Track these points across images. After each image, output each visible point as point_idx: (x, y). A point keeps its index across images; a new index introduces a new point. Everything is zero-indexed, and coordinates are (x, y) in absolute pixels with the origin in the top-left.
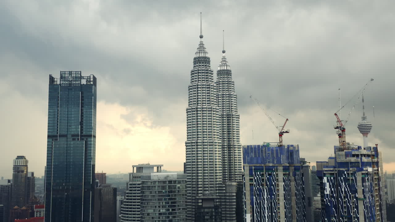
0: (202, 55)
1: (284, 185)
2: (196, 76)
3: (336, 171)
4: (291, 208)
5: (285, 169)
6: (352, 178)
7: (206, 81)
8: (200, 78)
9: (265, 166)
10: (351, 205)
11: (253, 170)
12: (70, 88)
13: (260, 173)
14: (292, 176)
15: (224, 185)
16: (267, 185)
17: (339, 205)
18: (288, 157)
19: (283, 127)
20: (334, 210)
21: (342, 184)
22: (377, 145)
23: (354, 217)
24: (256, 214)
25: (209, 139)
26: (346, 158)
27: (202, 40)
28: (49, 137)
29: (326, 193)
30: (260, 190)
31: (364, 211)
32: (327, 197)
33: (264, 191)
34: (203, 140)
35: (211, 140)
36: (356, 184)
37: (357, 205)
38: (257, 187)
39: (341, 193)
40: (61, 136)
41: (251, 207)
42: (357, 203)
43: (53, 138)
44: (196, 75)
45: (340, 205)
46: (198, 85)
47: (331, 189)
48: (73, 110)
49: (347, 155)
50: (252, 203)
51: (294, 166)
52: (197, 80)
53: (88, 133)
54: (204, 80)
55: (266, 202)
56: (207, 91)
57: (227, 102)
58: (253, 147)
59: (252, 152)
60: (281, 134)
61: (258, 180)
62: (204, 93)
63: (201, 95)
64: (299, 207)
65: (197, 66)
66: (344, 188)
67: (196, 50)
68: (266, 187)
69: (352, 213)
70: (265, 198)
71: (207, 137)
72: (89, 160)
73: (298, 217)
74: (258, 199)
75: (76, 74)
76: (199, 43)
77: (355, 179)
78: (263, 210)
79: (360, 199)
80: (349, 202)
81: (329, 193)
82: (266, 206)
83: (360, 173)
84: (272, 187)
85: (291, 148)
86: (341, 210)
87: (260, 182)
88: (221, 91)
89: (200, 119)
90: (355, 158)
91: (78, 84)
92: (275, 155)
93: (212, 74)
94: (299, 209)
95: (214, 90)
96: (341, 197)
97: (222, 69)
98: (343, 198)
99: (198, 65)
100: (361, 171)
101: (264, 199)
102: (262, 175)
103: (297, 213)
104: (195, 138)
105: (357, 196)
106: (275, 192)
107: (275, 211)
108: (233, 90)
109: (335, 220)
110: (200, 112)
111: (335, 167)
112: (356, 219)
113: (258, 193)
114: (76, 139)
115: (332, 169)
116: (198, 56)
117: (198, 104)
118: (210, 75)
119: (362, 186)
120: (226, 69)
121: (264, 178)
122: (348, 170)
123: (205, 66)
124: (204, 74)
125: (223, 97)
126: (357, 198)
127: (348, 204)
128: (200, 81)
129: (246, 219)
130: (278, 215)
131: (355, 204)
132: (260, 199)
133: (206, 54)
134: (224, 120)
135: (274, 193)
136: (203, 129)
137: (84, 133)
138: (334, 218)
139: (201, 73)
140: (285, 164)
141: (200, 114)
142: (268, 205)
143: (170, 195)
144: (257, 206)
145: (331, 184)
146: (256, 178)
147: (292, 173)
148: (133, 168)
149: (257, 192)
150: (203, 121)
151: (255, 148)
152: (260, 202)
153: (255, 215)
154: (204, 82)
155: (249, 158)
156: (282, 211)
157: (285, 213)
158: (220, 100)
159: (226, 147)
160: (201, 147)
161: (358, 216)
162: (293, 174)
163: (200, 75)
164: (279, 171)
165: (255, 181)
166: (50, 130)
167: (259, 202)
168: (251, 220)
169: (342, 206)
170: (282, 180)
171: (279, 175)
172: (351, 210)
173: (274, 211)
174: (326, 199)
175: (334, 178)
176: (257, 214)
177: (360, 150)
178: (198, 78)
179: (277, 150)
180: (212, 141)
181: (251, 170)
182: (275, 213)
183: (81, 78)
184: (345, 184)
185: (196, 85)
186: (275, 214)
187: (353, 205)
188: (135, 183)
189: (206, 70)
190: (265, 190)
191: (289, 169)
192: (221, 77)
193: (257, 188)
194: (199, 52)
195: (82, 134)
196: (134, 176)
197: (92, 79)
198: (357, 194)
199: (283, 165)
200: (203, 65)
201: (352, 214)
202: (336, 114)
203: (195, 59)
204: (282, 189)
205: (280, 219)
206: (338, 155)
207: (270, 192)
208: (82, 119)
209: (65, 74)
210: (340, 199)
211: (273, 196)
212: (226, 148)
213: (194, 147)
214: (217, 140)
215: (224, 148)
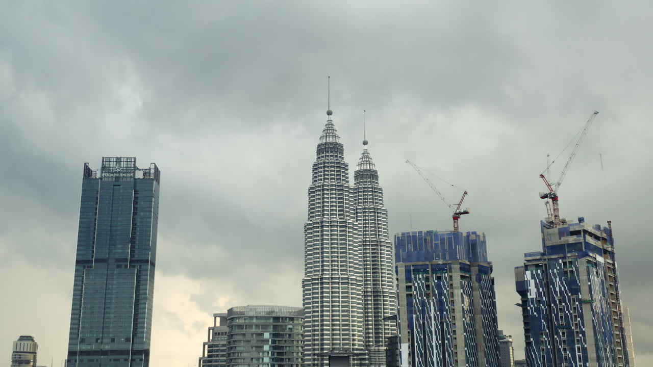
0: (330, 140)
1: (462, 293)
2: (321, 172)
3: (545, 260)
4: (474, 332)
5: (464, 268)
6: (571, 269)
7: (337, 179)
8: (328, 175)
9: (432, 265)
10: (572, 313)
11: (412, 272)
12: (117, 183)
13: (423, 277)
14: (475, 282)
15: (367, 352)
16: (434, 295)
17: (551, 315)
18: (469, 250)
19: (459, 205)
20: (544, 323)
21: (556, 281)
22: (610, 222)
23: (577, 332)
24: (417, 342)
25: (342, 273)
26: (560, 239)
27: (331, 117)
28: (78, 262)
29: (529, 297)
30: (423, 304)
31: (593, 321)
32: (532, 303)
33: (429, 304)
34: (332, 274)
35: (345, 274)
36: (579, 279)
37: (580, 311)
38: (418, 298)
39: (555, 295)
40: (97, 261)
41: (409, 332)
42: (581, 309)
43: (85, 265)
44: (321, 170)
45: (553, 315)
46: (323, 186)
47: (538, 290)
48: (119, 219)
49: (561, 233)
50: (410, 326)
51: (479, 266)
52: (322, 178)
53: (143, 257)
54: (334, 179)
55: (433, 322)
56: (339, 194)
57: (371, 220)
58: (411, 234)
59: (409, 243)
60: (456, 217)
61: (419, 287)
62: (332, 198)
63: (328, 202)
64: (487, 332)
65: (323, 157)
66: (559, 286)
67: (321, 134)
68: (434, 298)
69: (573, 326)
70: (432, 315)
71: (338, 270)
72: (142, 301)
73: (486, 347)
74: (420, 318)
75: (127, 162)
76: (326, 123)
77: (575, 270)
78: (429, 336)
79: (586, 302)
80: (568, 309)
81: (535, 297)
82: (433, 329)
83: (584, 260)
84: (443, 297)
85: (473, 237)
86: (556, 323)
87: (424, 290)
88: (361, 203)
89: (328, 244)
90: (575, 237)
91: (131, 177)
92: (447, 247)
93: (347, 169)
94: (488, 335)
95: (350, 195)
96: (555, 302)
97: (362, 168)
98: (558, 303)
99: (324, 155)
100: (584, 257)
101: (430, 318)
102: (427, 279)
103: (485, 342)
104: (319, 271)
105: (580, 297)
106: (447, 305)
107: (449, 336)
108: (381, 202)
109: (546, 339)
110: (328, 229)
111: (543, 254)
112: (581, 335)
113: (420, 308)
114: (123, 267)
115: (538, 257)
116: (324, 141)
117: (323, 215)
118: (343, 170)
119: (587, 281)
120: (368, 168)
121: (430, 283)
122: (565, 257)
123: (336, 156)
124: (333, 169)
125: (365, 212)
126: (581, 301)
127: (567, 312)
128: (328, 179)
129: (400, 352)
130: (454, 343)
131: (578, 311)
132: (424, 318)
133: (337, 139)
134: (366, 249)
135: (447, 308)
136: (332, 257)
137: (136, 257)
138: (544, 337)
139: (328, 166)
140: (463, 260)
141: (328, 231)
142: (437, 327)
143: (276, 341)
144: (419, 330)
145: (538, 282)
146: (416, 285)
147: (475, 276)
148: (215, 318)
149: (418, 307)
150: (332, 244)
151: (414, 237)
152: (424, 323)
153: (416, 344)
154: (333, 181)
155: (404, 253)
156: (461, 336)
157: (465, 338)
158: (360, 216)
159: (371, 294)
160: (328, 286)
161: (584, 329)
162: (476, 278)
163: (328, 171)
164: (453, 271)
165: (415, 289)
166: (81, 252)
167: (421, 323)
168: (409, 354)
169: (557, 316)
170: (459, 286)
171: (453, 278)
172: (572, 321)
173: (447, 336)
174: (530, 306)
175: (543, 272)
176: (420, 342)
177: (582, 224)
178: (324, 175)
179: (450, 239)
180: (346, 276)
181: (408, 272)
182: (448, 339)
183: (136, 168)
184: (560, 280)
185: (320, 186)
186: (449, 342)
187: (575, 312)
188: (218, 343)
189: (337, 163)
190: (432, 303)
191: (470, 269)
192: (361, 180)
193: (419, 300)
194: (326, 136)
195: (133, 259)
196: (216, 332)
197: (152, 171)
198: (581, 294)
199: (460, 261)
200: (331, 156)
201: (573, 328)
202: (542, 176)
203: (319, 146)
204: (458, 300)
205: (456, 349)
206: (548, 235)
207: (441, 307)
208: (134, 233)
209: (110, 161)
210: (553, 305)
211: (445, 313)
212: (371, 296)
213: (317, 286)
214: (356, 276)
215: (367, 296)
